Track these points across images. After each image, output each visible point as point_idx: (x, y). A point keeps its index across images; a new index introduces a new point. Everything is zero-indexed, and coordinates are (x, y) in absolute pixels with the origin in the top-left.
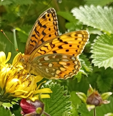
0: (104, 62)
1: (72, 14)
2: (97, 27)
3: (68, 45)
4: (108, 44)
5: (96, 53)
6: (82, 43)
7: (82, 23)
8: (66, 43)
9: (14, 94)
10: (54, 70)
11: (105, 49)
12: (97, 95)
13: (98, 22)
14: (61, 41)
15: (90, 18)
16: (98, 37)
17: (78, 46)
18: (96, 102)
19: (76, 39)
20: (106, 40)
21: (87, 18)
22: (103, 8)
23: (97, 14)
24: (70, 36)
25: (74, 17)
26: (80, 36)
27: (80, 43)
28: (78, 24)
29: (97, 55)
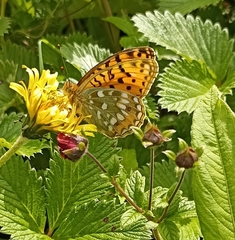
0: (177, 103)
1: (133, 23)
2: (172, 49)
3: (131, 79)
4: (188, 76)
5: (166, 88)
6: (149, 78)
7: (148, 39)
8: (128, 75)
9: (49, 125)
10: (108, 116)
11: (181, 84)
12: (157, 131)
13: (174, 39)
14: (123, 70)
15: (161, 31)
16: (171, 64)
17: (143, 83)
18: (155, 139)
19: (142, 71)
20: (184, 70)
21: (157, 31)
22: (185, 16)
23: (174, 25)
24: (134, 64)
25: (136, 28)
26: (147, 66)
27: (146, 78)
28: (141, 40)
29: (168, 92)
